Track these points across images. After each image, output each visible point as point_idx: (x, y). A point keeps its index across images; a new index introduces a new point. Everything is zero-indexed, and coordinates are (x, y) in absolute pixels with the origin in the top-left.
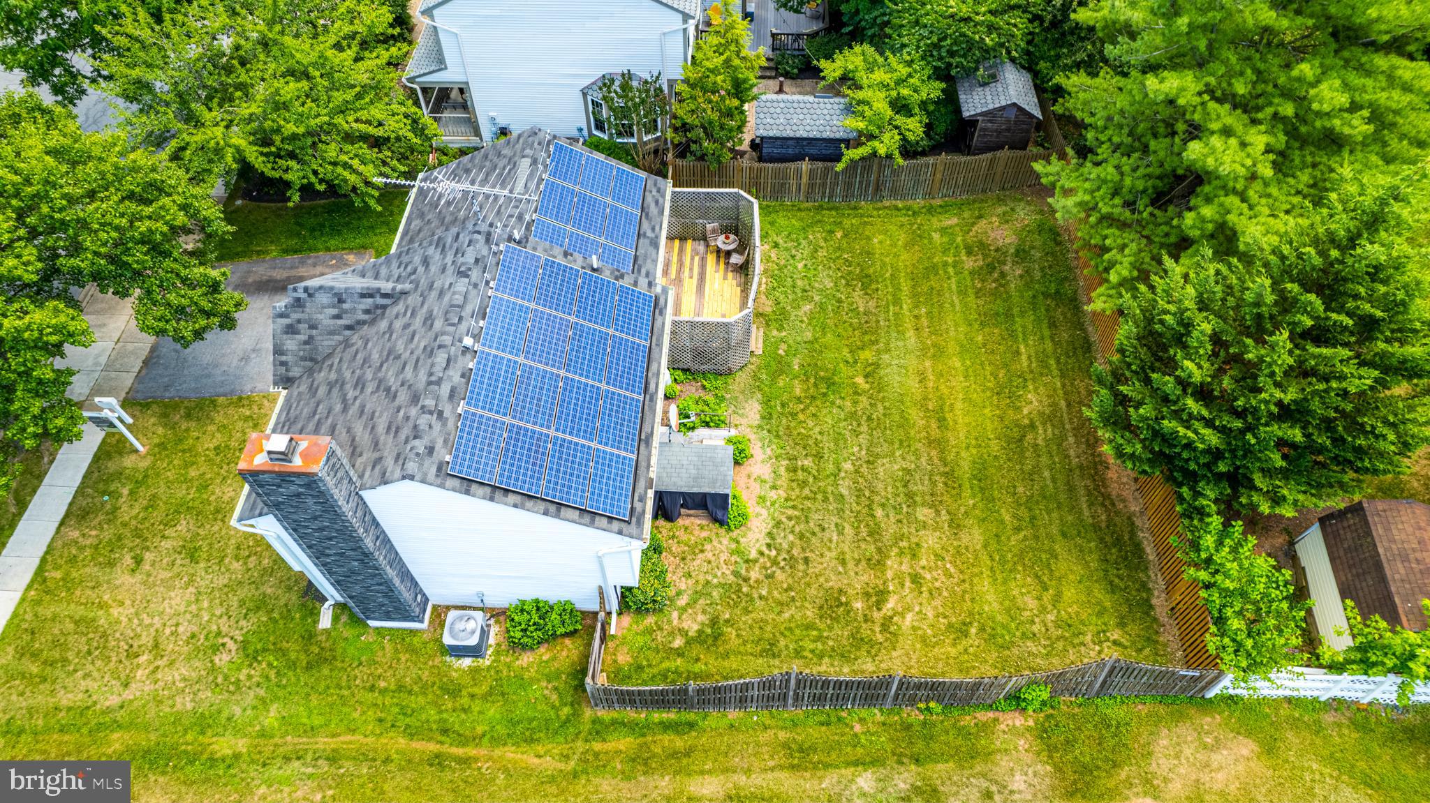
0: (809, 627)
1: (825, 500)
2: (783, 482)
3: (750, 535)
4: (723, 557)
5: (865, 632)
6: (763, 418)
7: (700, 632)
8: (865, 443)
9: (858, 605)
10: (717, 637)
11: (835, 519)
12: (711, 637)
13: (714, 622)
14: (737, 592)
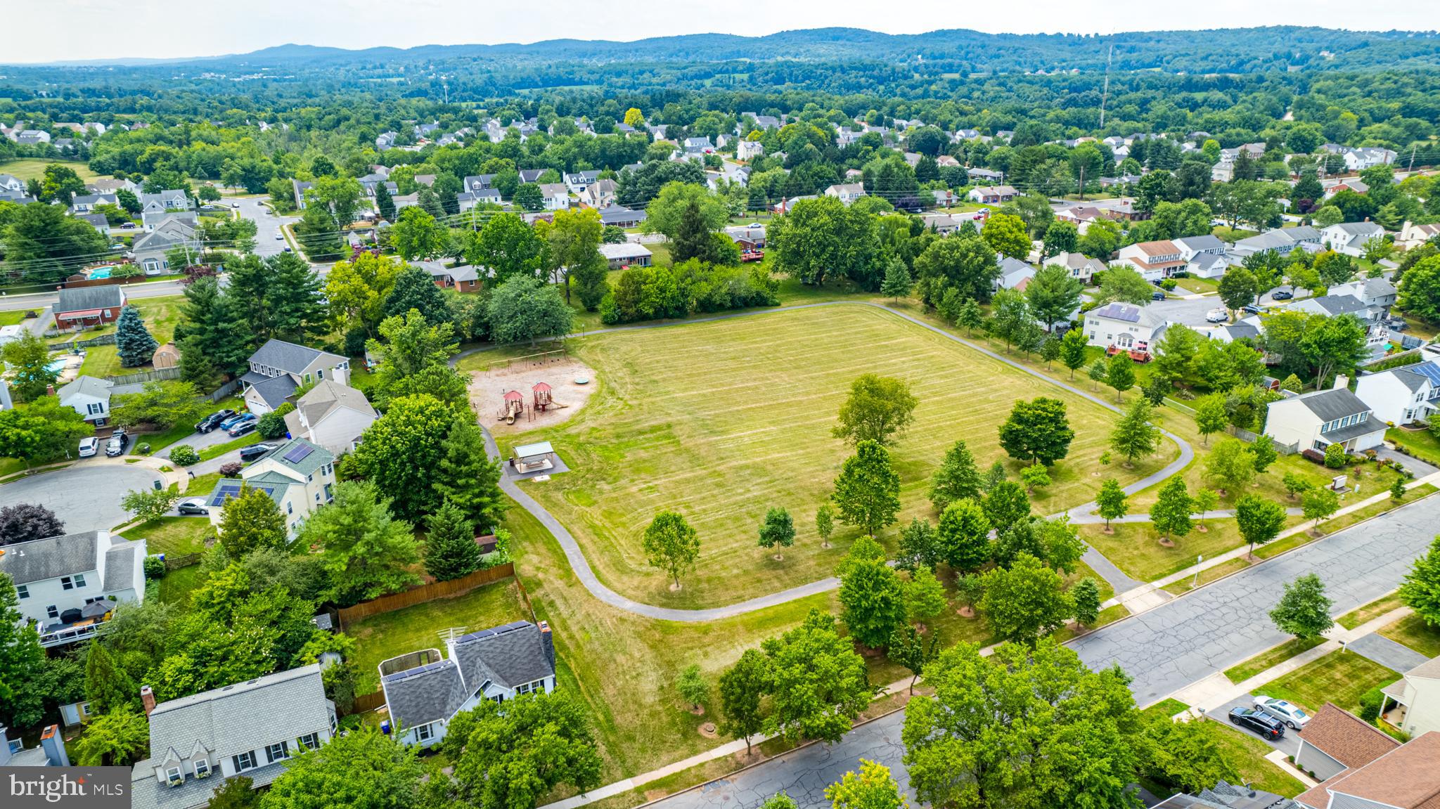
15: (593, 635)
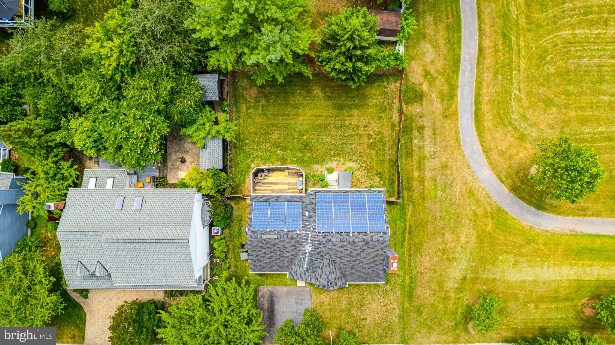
0: (377, 152)
1: (343, 148)
2: (338, 159)
3: (354, 167)
4: (360, 173)
5: (378, 139)
6: (318, 164)
7: (379, 177)
8: (326, 137)
9: (371, 141)
10: (380, 173)
11: (348, 145)
12: (380, 175)
13: (377, 175)
14: (369, 170)
15: (439, 193)
